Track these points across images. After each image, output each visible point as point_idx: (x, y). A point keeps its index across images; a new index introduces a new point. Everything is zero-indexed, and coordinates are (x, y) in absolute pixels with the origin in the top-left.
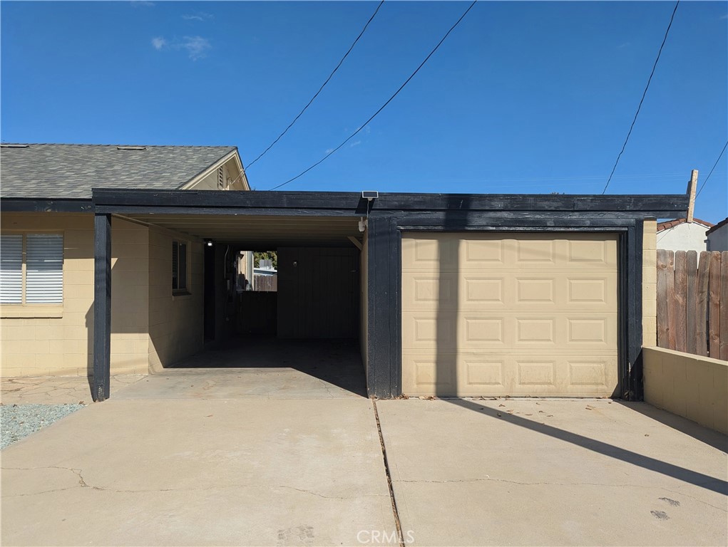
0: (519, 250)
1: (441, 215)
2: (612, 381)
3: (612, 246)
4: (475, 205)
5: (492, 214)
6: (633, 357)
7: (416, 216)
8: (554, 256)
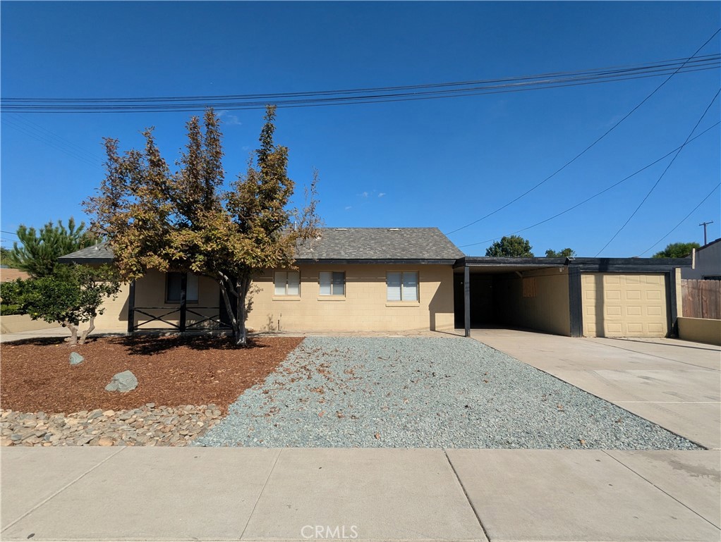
0: (626, 279)
1: (597, 266)
2: (665, 331)
3: (663, 277)
4: (610, 262)
5: (617, 266)
6: (674, 321)
7: (587, 266)
8: (640, 282)
